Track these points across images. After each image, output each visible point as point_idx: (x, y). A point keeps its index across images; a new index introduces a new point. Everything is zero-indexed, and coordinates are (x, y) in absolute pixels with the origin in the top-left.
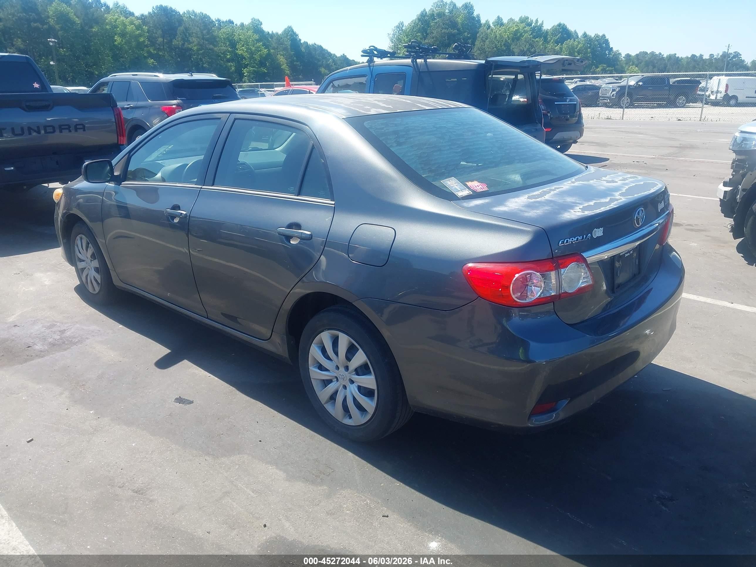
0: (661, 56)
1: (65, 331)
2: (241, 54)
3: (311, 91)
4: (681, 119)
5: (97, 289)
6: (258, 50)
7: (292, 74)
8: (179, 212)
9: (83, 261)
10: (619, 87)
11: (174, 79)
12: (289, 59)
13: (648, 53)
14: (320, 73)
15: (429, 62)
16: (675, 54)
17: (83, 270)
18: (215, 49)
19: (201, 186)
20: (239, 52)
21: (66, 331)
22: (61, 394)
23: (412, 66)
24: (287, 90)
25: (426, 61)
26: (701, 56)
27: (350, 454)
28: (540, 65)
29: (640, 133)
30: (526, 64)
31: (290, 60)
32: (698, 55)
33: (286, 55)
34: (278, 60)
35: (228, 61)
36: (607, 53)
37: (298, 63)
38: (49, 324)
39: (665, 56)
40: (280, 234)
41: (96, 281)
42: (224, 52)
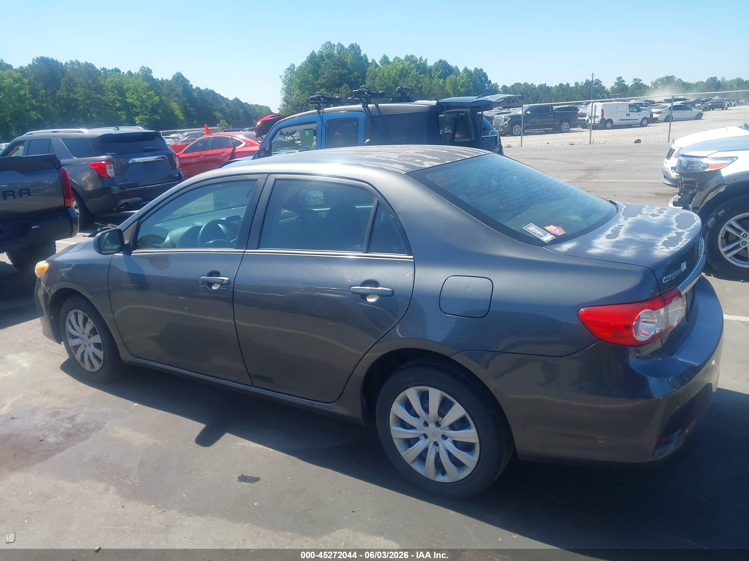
0: (533, 86)
1: (74, 417)
2: (132, 102)
3: (233, 137)
4: (573, 143)
5: (97, 366)
6: (150, 97)
7: (186, 120)
8: (221, 279)
9: (78, 337)
10: (510, 116)
11: (102, 134)
12: (182, 105)
13: (522, 84)
14: (215, 117)
15: (380, 106)
16: (546, 84)
17: (76, 348)
18: (103, 98)
19: (244, 250)
20: (129, 100)
21: (76, 418)
22: (106, 490)
23: (364, 111)
24: (207, 138)
25: (377, 106)
26: (568, 84)
27: (452, 512)
28: (491, 104)
29: (544, 159)
30: (478, 104)
31: (184, 106)
32: (565, 84)
33: (178, 102)
34: (170, 107)
35: (118, 109)
36: (487, 86)
37: (191, 109)
38: (51, 412)
39: (536, 86)
40: (354, 293)
41: (96, 357)
42: (113, 101)
